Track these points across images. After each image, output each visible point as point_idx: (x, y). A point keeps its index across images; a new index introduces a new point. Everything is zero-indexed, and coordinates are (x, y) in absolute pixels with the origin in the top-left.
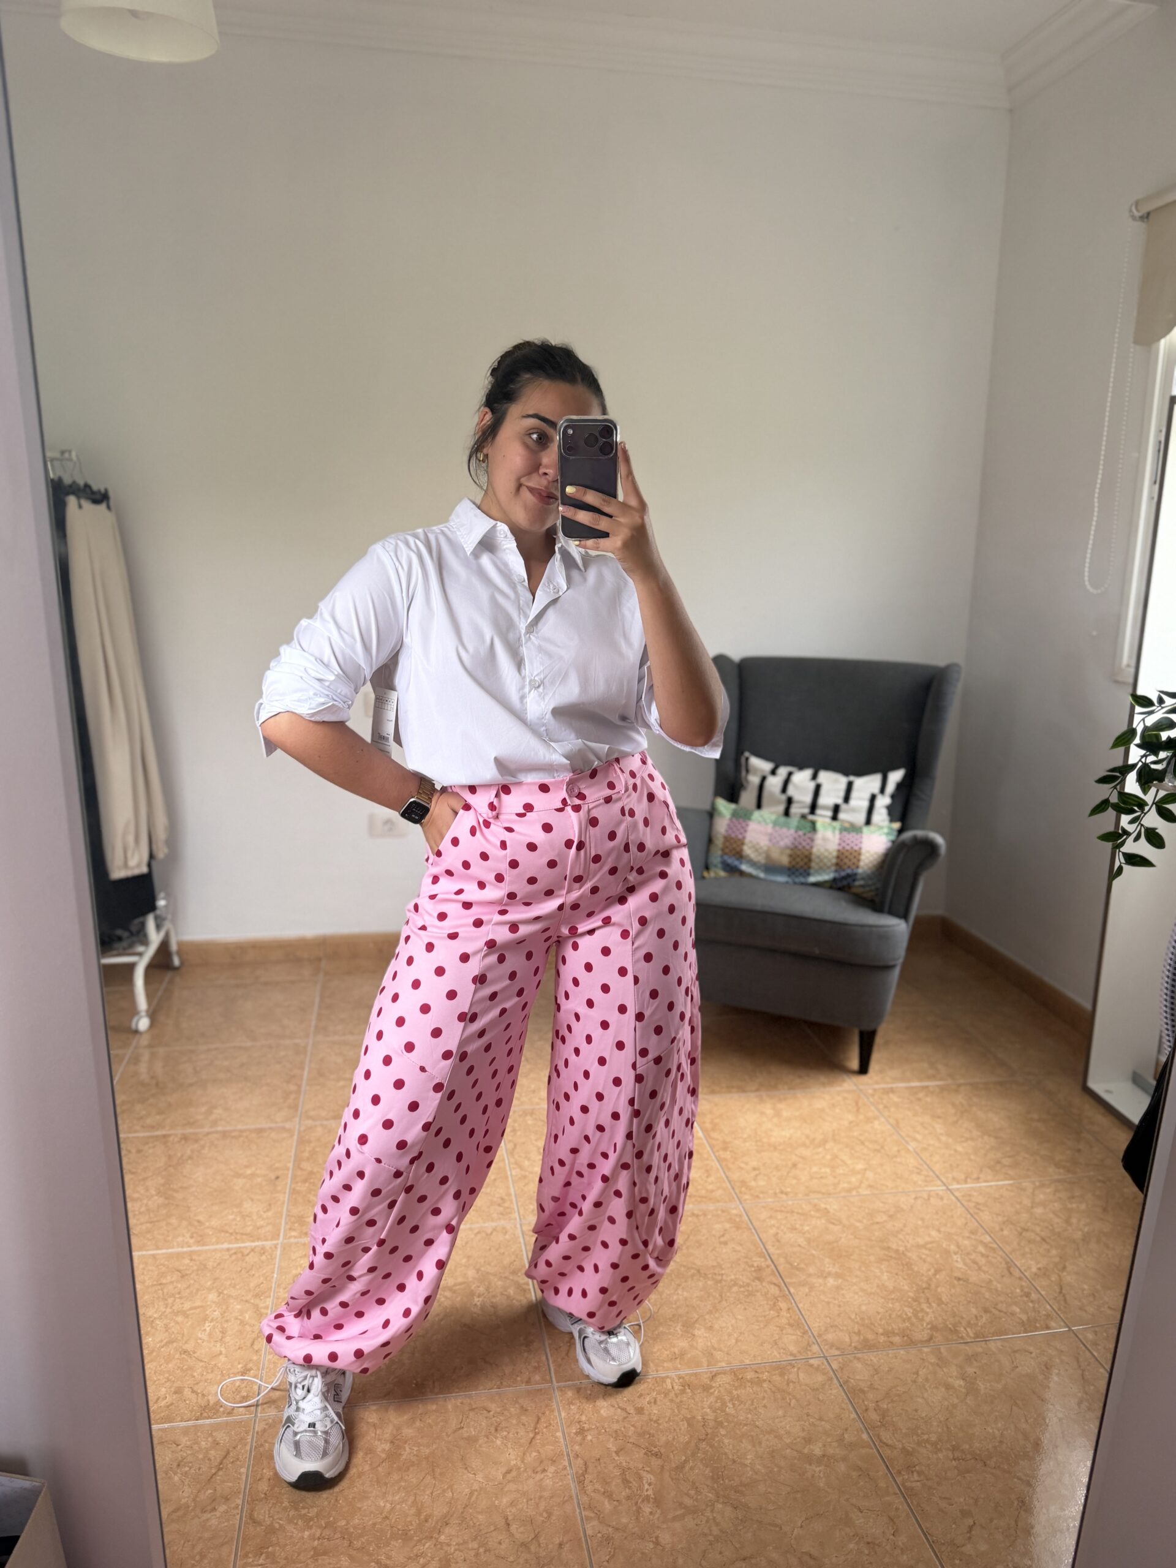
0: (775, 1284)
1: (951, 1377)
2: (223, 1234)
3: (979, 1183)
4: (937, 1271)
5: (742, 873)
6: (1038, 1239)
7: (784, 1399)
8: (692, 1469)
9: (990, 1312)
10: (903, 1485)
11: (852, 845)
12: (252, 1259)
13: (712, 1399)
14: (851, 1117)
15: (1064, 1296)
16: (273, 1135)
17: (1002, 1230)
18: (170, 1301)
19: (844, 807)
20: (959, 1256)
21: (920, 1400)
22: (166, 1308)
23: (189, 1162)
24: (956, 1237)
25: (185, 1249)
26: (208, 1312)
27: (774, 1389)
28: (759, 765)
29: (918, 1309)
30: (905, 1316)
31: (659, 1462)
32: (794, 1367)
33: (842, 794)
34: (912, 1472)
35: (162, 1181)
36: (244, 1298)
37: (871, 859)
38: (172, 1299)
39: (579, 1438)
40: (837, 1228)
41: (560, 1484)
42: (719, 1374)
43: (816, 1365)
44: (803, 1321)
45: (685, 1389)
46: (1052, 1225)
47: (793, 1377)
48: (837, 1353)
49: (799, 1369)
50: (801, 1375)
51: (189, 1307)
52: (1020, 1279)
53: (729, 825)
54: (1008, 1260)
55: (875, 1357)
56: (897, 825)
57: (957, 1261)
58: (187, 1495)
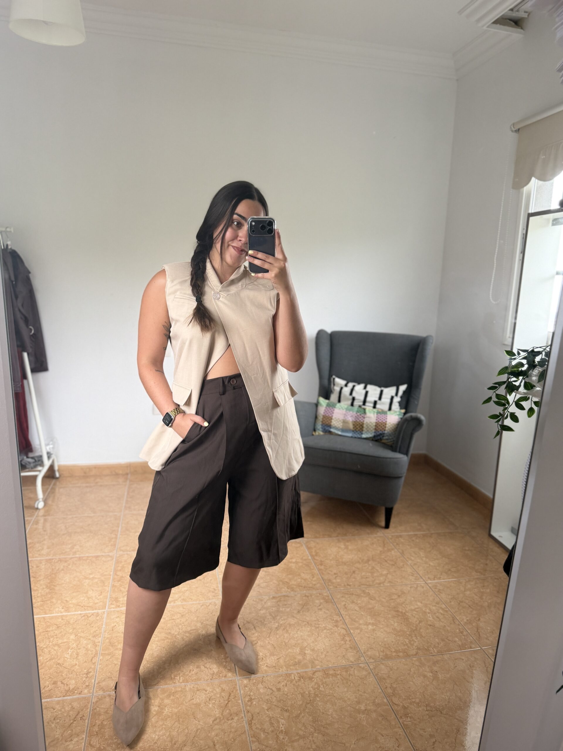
0: (344, 628)
1: (426, 672)
2: (78, 607)
3: (440, 580)
4: (420, 622)
5: (330, 432)
6: (467, 606)
7: (347, 683)
8: (303, 717)
9: (445, 641)
10: (403, 723)
11: (382, 420)
12: (92, 619)
13: (313, 684)
14: (380, 549)
15: (479, 633)
16: (104, 559)
17: (451, 602)
18: (52, 639)
19: (379, 402)
20: (430, 614)
21: (411, 683)
22: (49, 643)
23: (62, 572)
24: (429, 606)
25: (59, 614)
26: (70, 645)
27: (342, 678)
28: (340, 382)
29: (411, 640)
30: (405, 643)
31: (287, 714)
32: (352, 668)
33: (378, 396)
34: (407, 717)
35: (49, 581)
36: (88, 638)
37: (391, 426)
38: (53, 638)
39: (249, 703)
40: (373, 602)
41: (240, 725)
42: (317, 671)
43: (362, 667)
44: (357, 646)
45: (300, 679)
46: (474, 600)
47: (352, 672)
48: (373, 661)
49: (355, 668)
50: (356, 672)
51: (61, 642)
52: (459, 625)
53: (325, 410)
54: (453, 616)
55: (391, 663)
56: (403, 411)
57: (429, 617)
58: (58, 734)
